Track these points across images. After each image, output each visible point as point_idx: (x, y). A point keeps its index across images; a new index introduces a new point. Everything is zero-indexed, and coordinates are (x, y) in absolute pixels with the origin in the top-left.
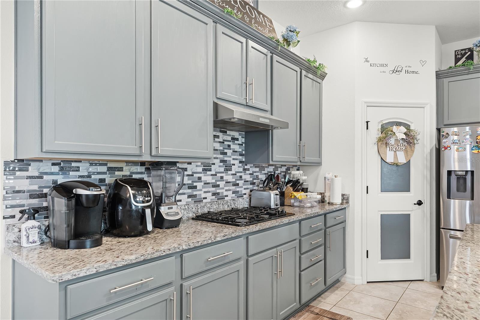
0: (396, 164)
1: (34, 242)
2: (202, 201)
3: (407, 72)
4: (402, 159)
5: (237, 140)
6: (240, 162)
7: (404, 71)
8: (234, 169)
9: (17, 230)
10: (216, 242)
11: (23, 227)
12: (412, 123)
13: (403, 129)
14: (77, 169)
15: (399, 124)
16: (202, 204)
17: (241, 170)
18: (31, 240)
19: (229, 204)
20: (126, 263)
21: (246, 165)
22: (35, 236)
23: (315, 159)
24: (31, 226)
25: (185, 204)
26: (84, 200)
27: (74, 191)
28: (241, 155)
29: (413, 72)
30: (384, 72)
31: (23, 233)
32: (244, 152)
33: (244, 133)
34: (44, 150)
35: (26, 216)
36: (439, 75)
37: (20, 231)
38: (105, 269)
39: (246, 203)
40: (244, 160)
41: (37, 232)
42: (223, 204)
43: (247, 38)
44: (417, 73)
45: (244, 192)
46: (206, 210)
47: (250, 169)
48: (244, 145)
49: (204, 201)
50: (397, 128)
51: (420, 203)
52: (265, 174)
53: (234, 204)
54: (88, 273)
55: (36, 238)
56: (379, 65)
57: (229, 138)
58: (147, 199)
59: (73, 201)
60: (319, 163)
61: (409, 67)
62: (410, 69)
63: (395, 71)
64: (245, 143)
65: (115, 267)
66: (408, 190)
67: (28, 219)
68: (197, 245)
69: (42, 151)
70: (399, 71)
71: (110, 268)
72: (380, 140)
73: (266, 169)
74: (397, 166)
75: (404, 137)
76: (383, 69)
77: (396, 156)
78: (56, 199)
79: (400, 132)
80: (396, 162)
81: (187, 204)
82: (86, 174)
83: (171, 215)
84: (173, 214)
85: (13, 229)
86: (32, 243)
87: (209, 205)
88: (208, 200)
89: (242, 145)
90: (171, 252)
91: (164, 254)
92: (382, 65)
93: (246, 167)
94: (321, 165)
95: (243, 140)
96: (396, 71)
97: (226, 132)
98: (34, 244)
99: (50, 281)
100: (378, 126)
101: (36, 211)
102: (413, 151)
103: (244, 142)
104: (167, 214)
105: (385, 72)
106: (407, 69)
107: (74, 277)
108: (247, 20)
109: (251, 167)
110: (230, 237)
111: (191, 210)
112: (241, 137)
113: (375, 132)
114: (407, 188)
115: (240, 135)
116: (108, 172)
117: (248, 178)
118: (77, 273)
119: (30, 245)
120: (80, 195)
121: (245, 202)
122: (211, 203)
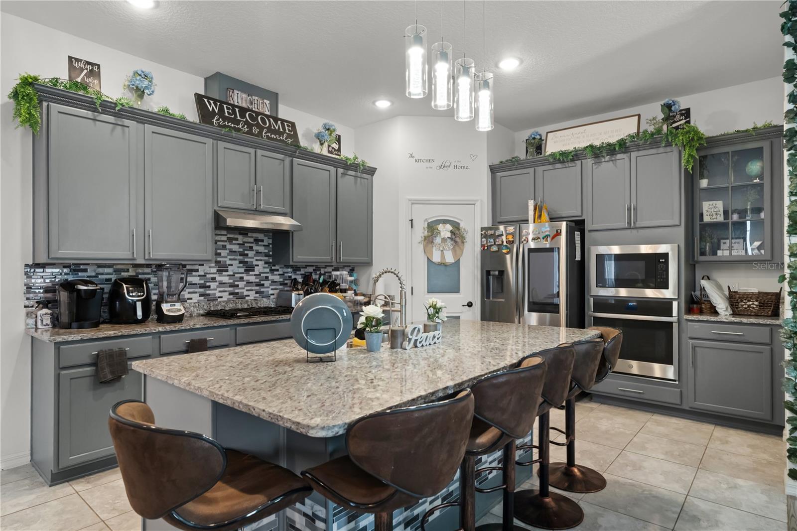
0: (443, 264)
1: (48, 325)
2: (217, 300)
3: (455, 168)
4: (450, 259)
5: (262, 241)
6: (266, 263)
7: (452, 166)
8: (257, 270)
9: (34, 316)
10: (195, 329)
11: (39, 313)
12: (461, 220)
13: (449, 227)
14: (85, 270)
15: (445, 222)
16: (216, 303)
17: (268, 270)
18: (44, 323)
19: (249, 303)
20: (106, 336)
21: (275, 266)
22: (47, 320)
23: (365, 259)
24: (44, 313)
25: (197, 301)
26: (83, 294)
27: (76, 287)
28: (267, 255)
29: (462, 167)
30: (430, 168)
31: (39, 318)
32: (271, 253)
33: (271, 234)
34: (50, 257)
35: (41, 306)
36: (493, 169)
37: (37, 317)
38: (88, 338)
39: (273, 304)
40: (271, 260)
41: (49, 318)
42: (241, 304)
43: (255, 148)
44: (466, 168)
45: (271, 292)
46: (219, 308)
47: (280, 270)
48: (271, 246)
49: (219, 300)
50: (444, 227)
51: (470, 305)
52: (301, 274)
53: (257, 303)
54: (75, 339)
55: (49, 322)
56: (424, 161)
57: (252, 240)
58: (139, 294)
59: (75, 294)
60: (368, 263)
61: (458, 161)
62: (459, 164)
63: (442, 167)
64: (272, 244)
65: (96, 337)
66: (458, 291)
67: (43, 308)
68: (174, 329)
69: (49, 258)
70: (447, 167)
71: (92, 337)
72: (425, 238)
73: (302, 269)
74: (446, 266)
75: (449, 235)
76: (428, 164)
77: (443, 256)
78: (61, 293)
79: (445, 231)
80: (443, 262)
81: (199, 302)
82: (94, 274)
83: (172, 312)
84: (175, 310)
85: (31, 315)
86: (45, 325)
87: (223, 304)
88: (224, 299)
89: (268, 246)
90: (147, 332)
91: (141, 333)
92: (429, 161)
93: (273, 268)
94: (372, 265)
95: (270, 241)
96: (444, 167)
97: (247, 234)
98: (47, 327)
99: (48, 342)
100: (424, 224)
101: (49, 302)
102: (462, 250)
103: (271, 242)
104: (168, 311)
105: (432, 168)
106: (455, 164)
107: (64, 340)
108: (255, 130)
109: (280, 268)
110: (212, 326)
111: (202, 308)
112: (266, 238)
113: (420, 231)
114: (456, 290)
115: (265, 236)
116: (114, 273)
117: (277, 278)
118: (66, 338)
119: (44, 327)
120: (80, 290)
121: (271, 302)
122: (226, 302)
